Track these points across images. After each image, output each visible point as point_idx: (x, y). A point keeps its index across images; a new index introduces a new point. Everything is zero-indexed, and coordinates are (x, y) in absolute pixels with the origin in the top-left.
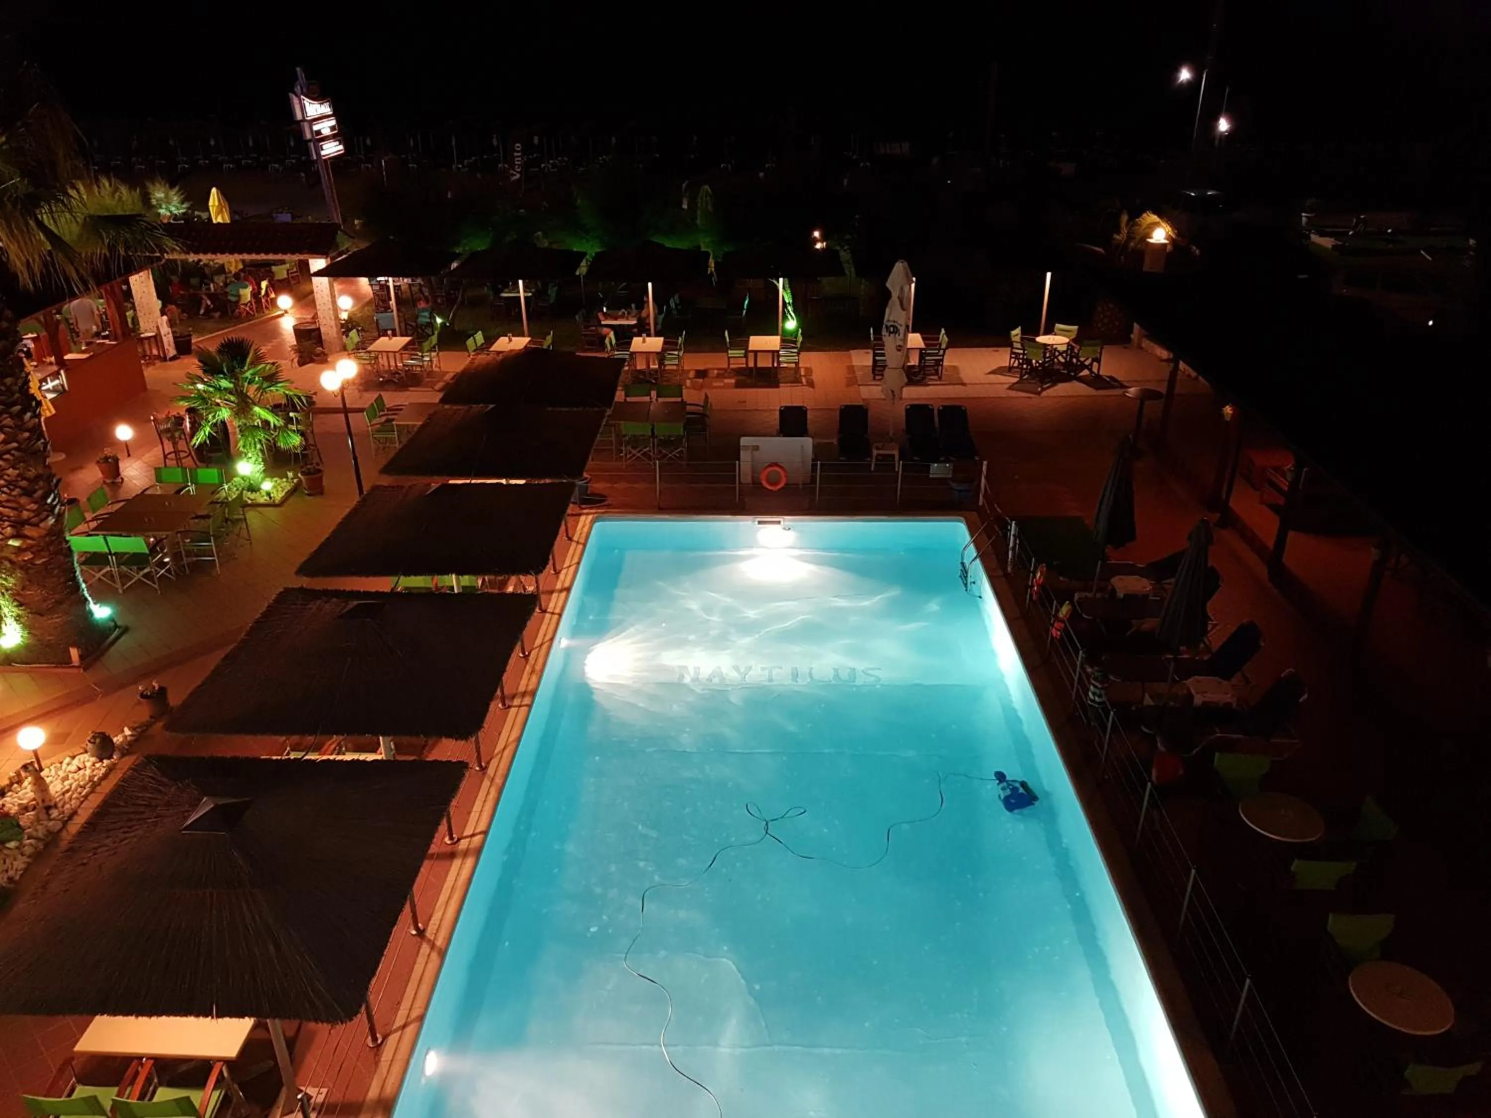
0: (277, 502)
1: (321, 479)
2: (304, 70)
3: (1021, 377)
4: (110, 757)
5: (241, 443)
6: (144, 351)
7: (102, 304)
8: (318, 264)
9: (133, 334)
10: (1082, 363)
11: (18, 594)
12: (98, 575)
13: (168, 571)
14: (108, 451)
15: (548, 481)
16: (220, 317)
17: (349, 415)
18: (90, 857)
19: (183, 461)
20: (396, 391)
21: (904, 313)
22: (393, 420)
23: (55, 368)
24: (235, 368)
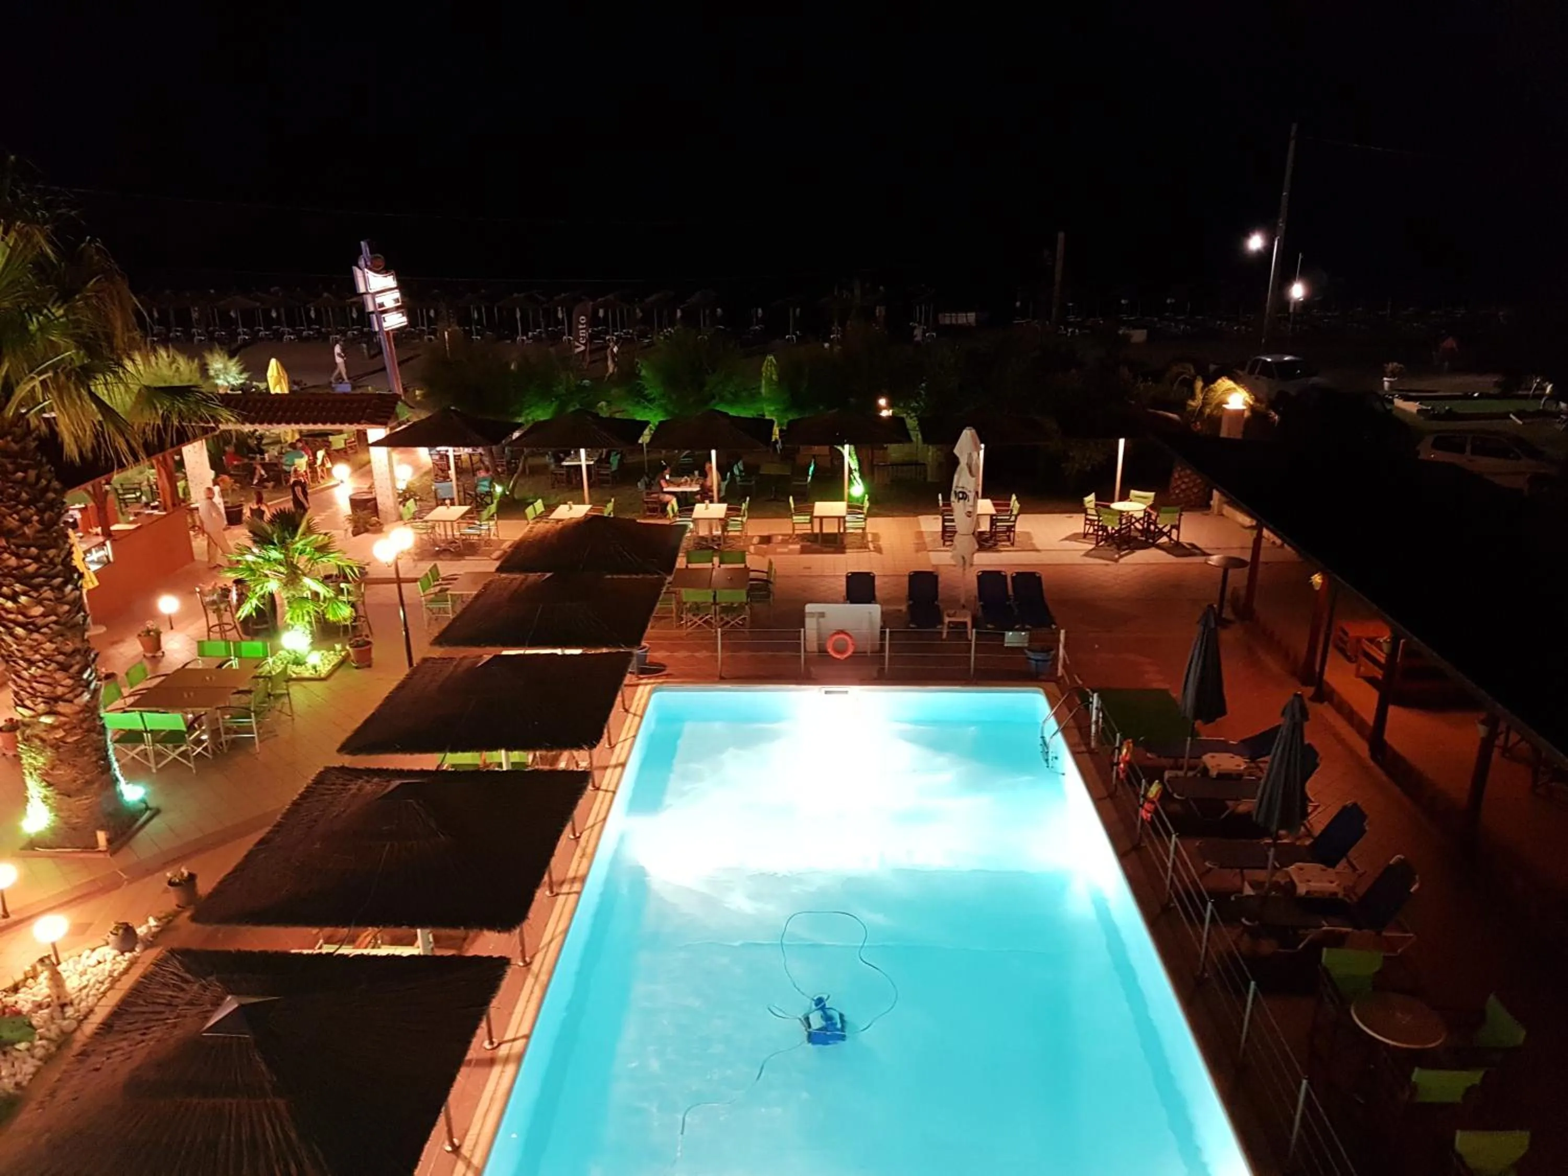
0: (322, 675)
1: (370, 650)
2: (369, 245)
3: (1097, 543)
4: (132, 950)
5: (288, 616)
6: (194, 521)
7: (152, 475)
8: (376, 433)
9: (183, 504)
10: (1161, 530)
11: (47, 774)
12: (132, 754)
13: (205, 749)
14: (150, 624)
15: (605, 650)
16: (274, 487)
17: (403, 585)
18: (103, 1062)
19: (228, 633)
20: (451, 560)
21: (974, 479)
22: (447, 589)
23: (101, 539)
24: (286, 538)
